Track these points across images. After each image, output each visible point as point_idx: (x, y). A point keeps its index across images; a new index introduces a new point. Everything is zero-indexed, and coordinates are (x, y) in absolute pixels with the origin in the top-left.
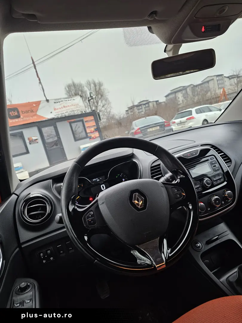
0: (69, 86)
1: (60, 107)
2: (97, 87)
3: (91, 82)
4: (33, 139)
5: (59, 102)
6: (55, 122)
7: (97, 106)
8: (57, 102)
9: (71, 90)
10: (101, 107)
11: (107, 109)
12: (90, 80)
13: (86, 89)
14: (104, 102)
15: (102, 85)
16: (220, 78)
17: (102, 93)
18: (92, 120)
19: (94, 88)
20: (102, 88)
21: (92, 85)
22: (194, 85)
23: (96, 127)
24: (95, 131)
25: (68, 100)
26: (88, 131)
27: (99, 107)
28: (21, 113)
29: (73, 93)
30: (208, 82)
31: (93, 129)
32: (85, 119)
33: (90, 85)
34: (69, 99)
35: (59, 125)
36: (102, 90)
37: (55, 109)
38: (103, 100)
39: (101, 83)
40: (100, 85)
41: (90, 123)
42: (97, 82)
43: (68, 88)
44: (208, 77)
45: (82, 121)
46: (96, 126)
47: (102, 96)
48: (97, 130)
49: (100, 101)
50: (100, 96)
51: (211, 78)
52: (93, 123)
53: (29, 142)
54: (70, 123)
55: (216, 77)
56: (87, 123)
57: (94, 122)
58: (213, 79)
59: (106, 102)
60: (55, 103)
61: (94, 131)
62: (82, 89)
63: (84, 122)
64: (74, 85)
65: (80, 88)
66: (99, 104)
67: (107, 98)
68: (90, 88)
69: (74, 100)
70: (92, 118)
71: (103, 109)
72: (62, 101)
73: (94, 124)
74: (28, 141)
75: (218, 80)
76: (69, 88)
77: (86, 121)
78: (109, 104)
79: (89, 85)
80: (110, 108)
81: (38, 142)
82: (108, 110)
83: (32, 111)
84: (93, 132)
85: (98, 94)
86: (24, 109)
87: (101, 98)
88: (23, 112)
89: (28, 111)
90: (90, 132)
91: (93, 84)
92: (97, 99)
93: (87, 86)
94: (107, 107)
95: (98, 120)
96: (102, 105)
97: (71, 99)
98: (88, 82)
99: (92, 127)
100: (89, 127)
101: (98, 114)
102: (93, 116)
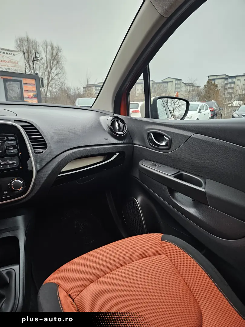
0: (21, 40)
2: (55, 52)
3: (48, 43)
7: (50, 72)
9: (23, 45)
10: (54, 75)
11: (61, 78)
12: (48, 41)
13: (41, 49)
14: (58, 69)
15: (61, 51)
16: (179, 82)
17: (59, 60)
18: (32, 84)
19: (51, 51)
20: (60, 54)
21: (49, 47)
22: (154, 82)
23: (35, 93)
24: (34, 97)
26: (25, 94)
27: (52, 74)
29: (25, 48)
30: (167, 82)
31: (31, 94)
32: (24, 81)
33: (47, 46)
36: (59, 57)
38: (58, 67)
39: (60, 49)
40: (58, 50)
41: (29, 87)
42: (55, 45)
44: (169, 78)
45: (20, 81)
46: (36, 92)
47: (58, 62)
48: (36, 96)
49: (54, 68)
50: (55, 62)
51: (171, 80)
52: (33, 88)
55: (175, 80)
56: (25, 85)
57: (35, 86)
58: (172, 81)
59: (60, 71)
61: (32, 97)
62: (36, 48)
63: (23, 84)
64: (28, 40)
65: (35, 47)
66: (53, 71)
67: (63, 67)
68: (45, 50)
69: (14, 55)
70: (33, 82)
71: (56, 77)
73: (35, 89)
75: (176, 84)
76: (21, 41)
77: (24, 83)
78: (64, 74)
79: (45, 46)
80: (64, 78)
82: (62, 80)
84: (31, 98)
85: (54, 60)
87: (56, 65)
90: (28, 96)
91: (51, 46)
92: (51, 65)
93: (43, 47)
94: (61, 76)
95: (40, 86)
96: (55, 73)
98: (45, 42)
99: (30, 91)
100: (27, 90)
101: (41, 80)
102: (35, 79)
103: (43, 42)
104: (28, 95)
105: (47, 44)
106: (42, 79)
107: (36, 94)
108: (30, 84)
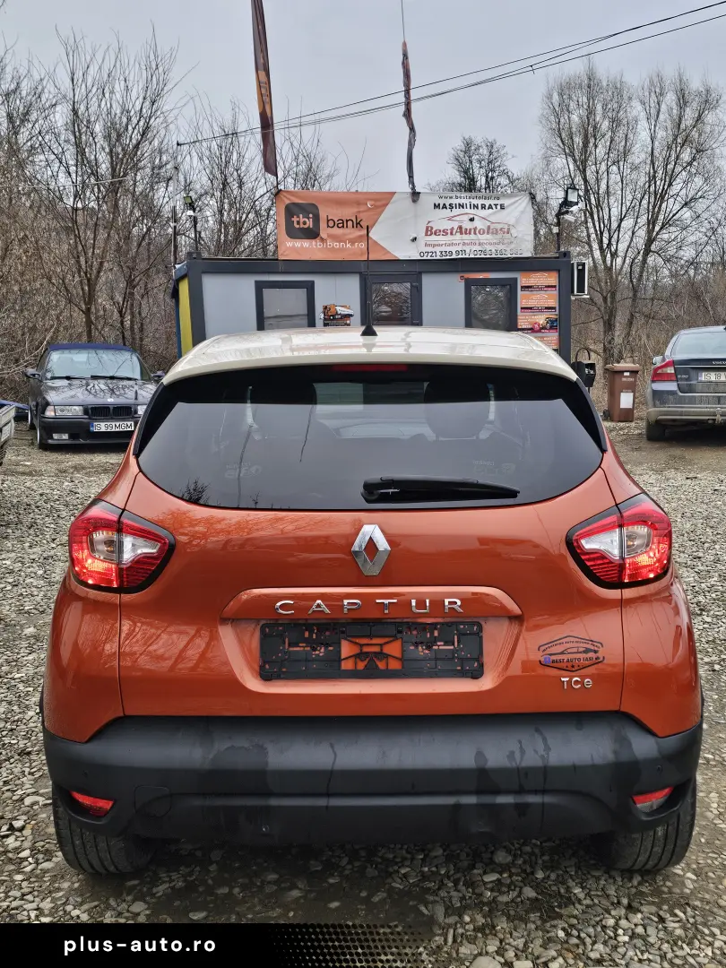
0: (567, 88)
1: (448, 225)
2: (691, 113)
3: (667, 82)
4: (337, 314)
5: (451, 206)
6: (420, 273)
8: (444, 206)
9: (572, 105)
12: (669, 72)
13: (635, 110)
15: (715, 107)
17: (703, 144)
18: (549, 287)
19: (676, 110)
20: (710, 117)
21: (670, 99)
23: (553, 315)
24: (548, 326)
25: (483, 207)
26: (523, 322)
28: (323, 225)
29: (575, 118)
31: (541, 319)
32: (524, 279)
33: (660, 95)
34: (487, 203)
35: (430, 283)
36: (707, 129)
37: (429, 231)
39: (714, 96)
41: (538, 296)
42: (695, 85)
43: (561, 95)
45: (513, 283)
46: (557, 313)
48: (555, 324)
52: (551, 299)
53: (325, 319)
54: (469, 284)
56: (526, 293)
57: (555, 293)
60: (437, 206)
61: (544, 328)
62: (620, 109)
63: (519, 289)
65: (616, 106)
69: (502, 207)
70: (551, 279)
72: (461, 206)
73: (553, 302)
74: (322, 316)
76: (567, 92)
77: (525, 288)
79: (653, 97)
81: (349, 325)
83: (358, 224)
84: (539, 331)
85: (683, 144)
86: (337, 213)
88: (331, 224)
89: (347, 221)
90: (530, 327)
95: (573, 292)
97: (492, 202)
98: (656, 80)
99: (540, 310)
100: (531, 308)
101: (579, 270)
102: (559, 271)
103: (647, 83)
104: (530, 323)
105: (661, 88)
106: (580, 267)
107: (557, 317)
108: (540, 288)
